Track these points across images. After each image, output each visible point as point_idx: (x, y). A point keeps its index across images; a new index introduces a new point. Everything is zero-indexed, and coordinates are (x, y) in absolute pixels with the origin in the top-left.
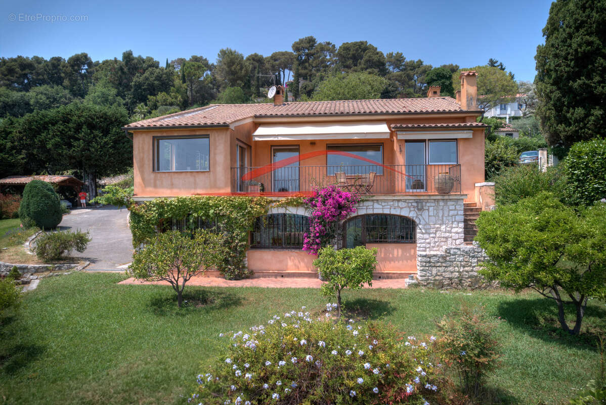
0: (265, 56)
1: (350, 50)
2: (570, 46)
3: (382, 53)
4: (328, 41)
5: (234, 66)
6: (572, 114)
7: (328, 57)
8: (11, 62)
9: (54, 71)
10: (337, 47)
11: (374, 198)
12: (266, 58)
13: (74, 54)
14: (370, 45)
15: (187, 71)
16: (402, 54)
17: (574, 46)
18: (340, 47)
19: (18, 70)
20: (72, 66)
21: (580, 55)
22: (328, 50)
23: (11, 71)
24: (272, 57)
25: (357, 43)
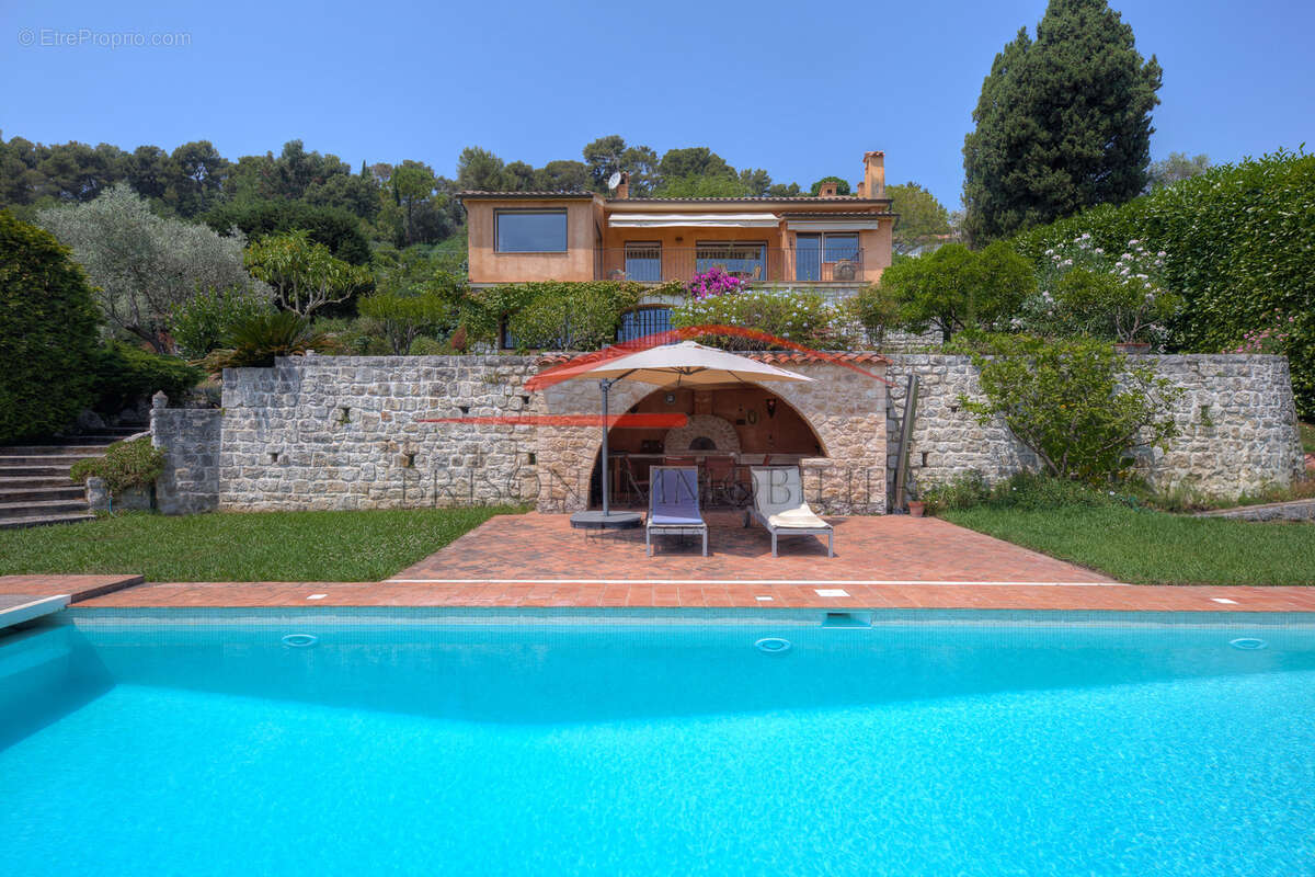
0: (535, 167)
1: (680, 162)
2: (1002, 130)
3: (733, 169)
4: (644, 146)
5: (488, 179)
6: (1004, 219)
7: (644, 173)
8: (60, 152)
9: (144, 172)
10: (660, 156)
11: (764, 286)
12: (538, 171)
13: (185, 143)
14: (715, 155)
15: (403, 185)
16: (765, 173)
17: (1007, 129)
18: (665, 157)
19: (75, 166)
20: (183, 164)
21: (1013, 141)
22: (645, 160)
23: (63, 168)
24: (547, 169)
25: (692, 150)
